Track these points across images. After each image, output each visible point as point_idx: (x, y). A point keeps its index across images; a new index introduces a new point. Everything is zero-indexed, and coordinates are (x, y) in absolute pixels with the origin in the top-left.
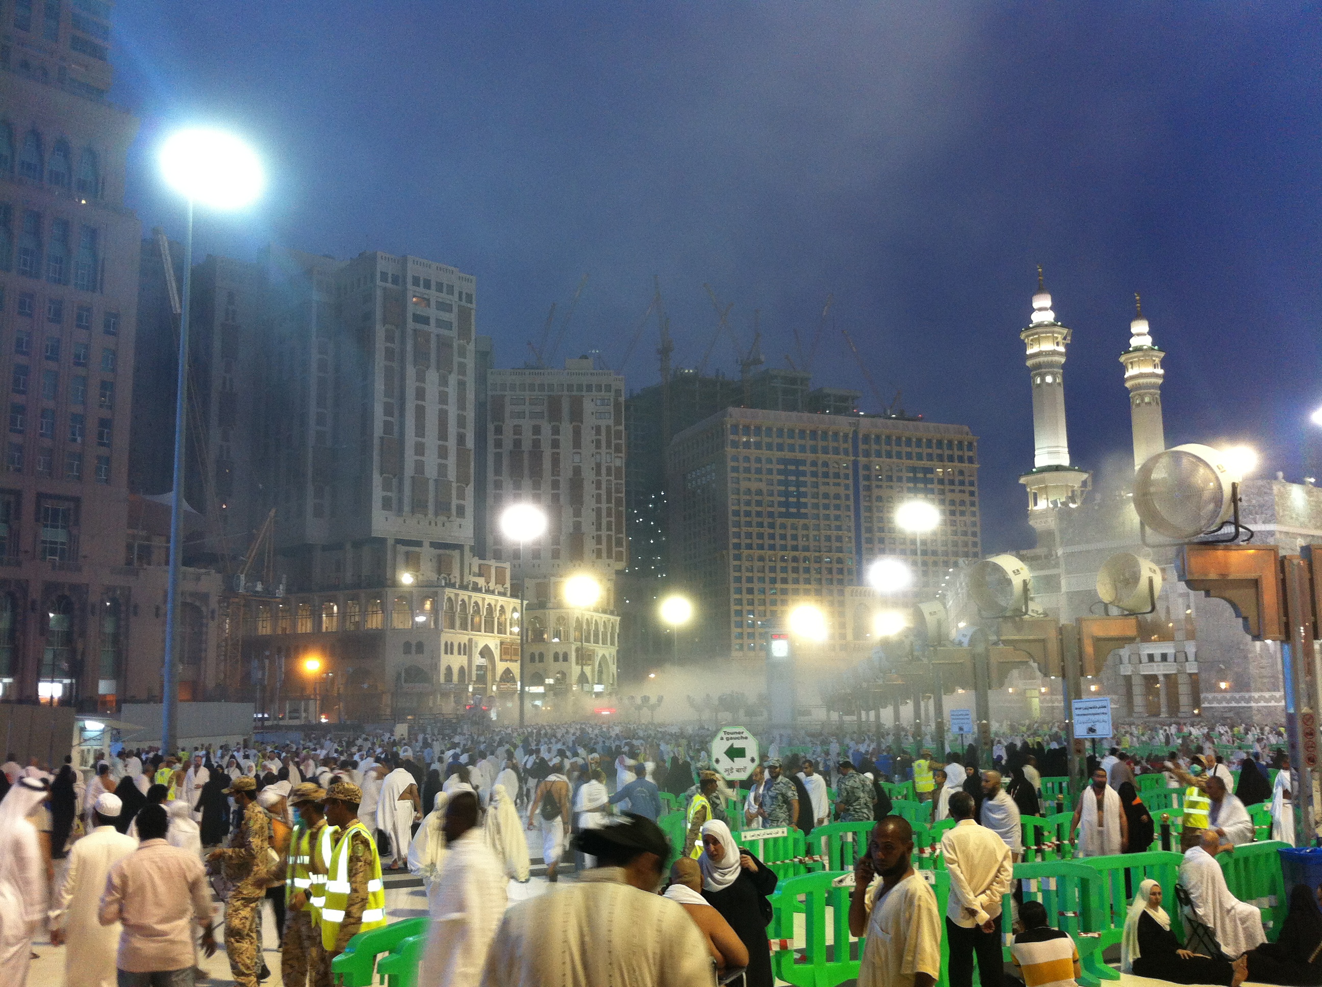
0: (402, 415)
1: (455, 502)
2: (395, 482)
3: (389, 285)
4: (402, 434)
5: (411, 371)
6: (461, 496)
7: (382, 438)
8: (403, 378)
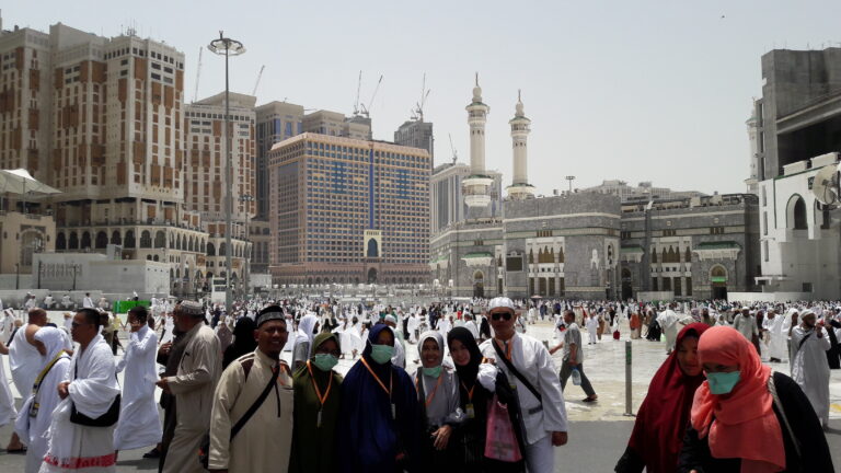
0: (145, 130)
1: (174, 180)
2: (141, 167)
3: (138, 55)
4: (145, 140)
5: (150, 106)
6: (177, 176)
7: (134, 143)
8: (145, 109)
